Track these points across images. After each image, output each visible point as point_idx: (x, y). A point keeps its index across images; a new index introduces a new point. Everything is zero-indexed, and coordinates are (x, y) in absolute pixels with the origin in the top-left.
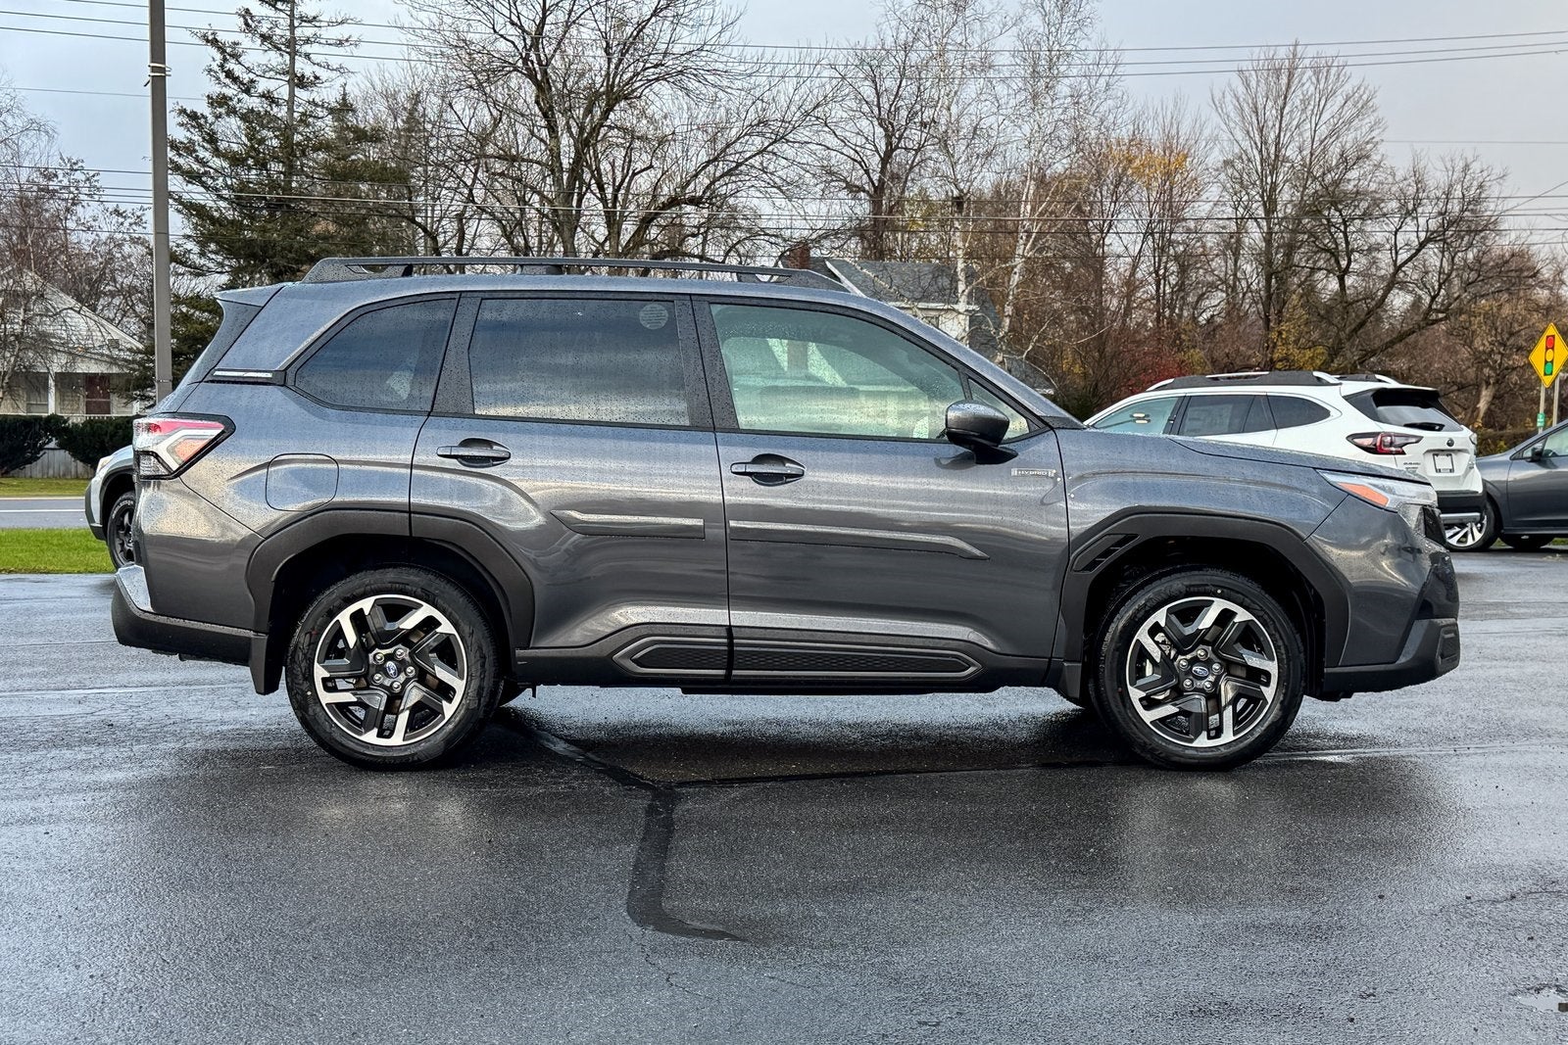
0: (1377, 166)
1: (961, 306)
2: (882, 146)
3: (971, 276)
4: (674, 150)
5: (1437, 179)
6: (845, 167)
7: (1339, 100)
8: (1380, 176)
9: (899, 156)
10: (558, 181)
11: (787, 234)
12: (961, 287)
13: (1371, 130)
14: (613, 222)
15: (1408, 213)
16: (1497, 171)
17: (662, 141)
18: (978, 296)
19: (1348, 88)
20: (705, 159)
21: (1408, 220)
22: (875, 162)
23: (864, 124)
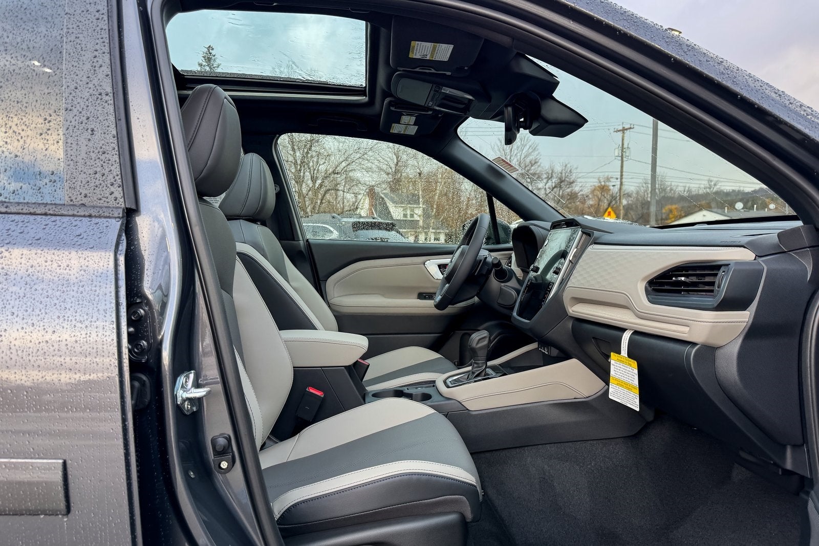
0: (539, 166)
1: (421, 205)
2: (395, 161)
3: (423, 197)
4: (333, 158)
5: (558, 168)
6: (385, 167)
7: (528, 147)
8: (540, 169)
9: (400, 164)
10: (296, 168)
11: (368, 183)
12: (421, 200)
13: (537, 155)
14: (314, 179)
15: (549, 178)
16: (575, 166)
17: (329, 155)
18: (425, 202)
19: (530, 143)
20: (342, 160)
21: (550, 180)
22: (393, 166)
23: (390, 155)
